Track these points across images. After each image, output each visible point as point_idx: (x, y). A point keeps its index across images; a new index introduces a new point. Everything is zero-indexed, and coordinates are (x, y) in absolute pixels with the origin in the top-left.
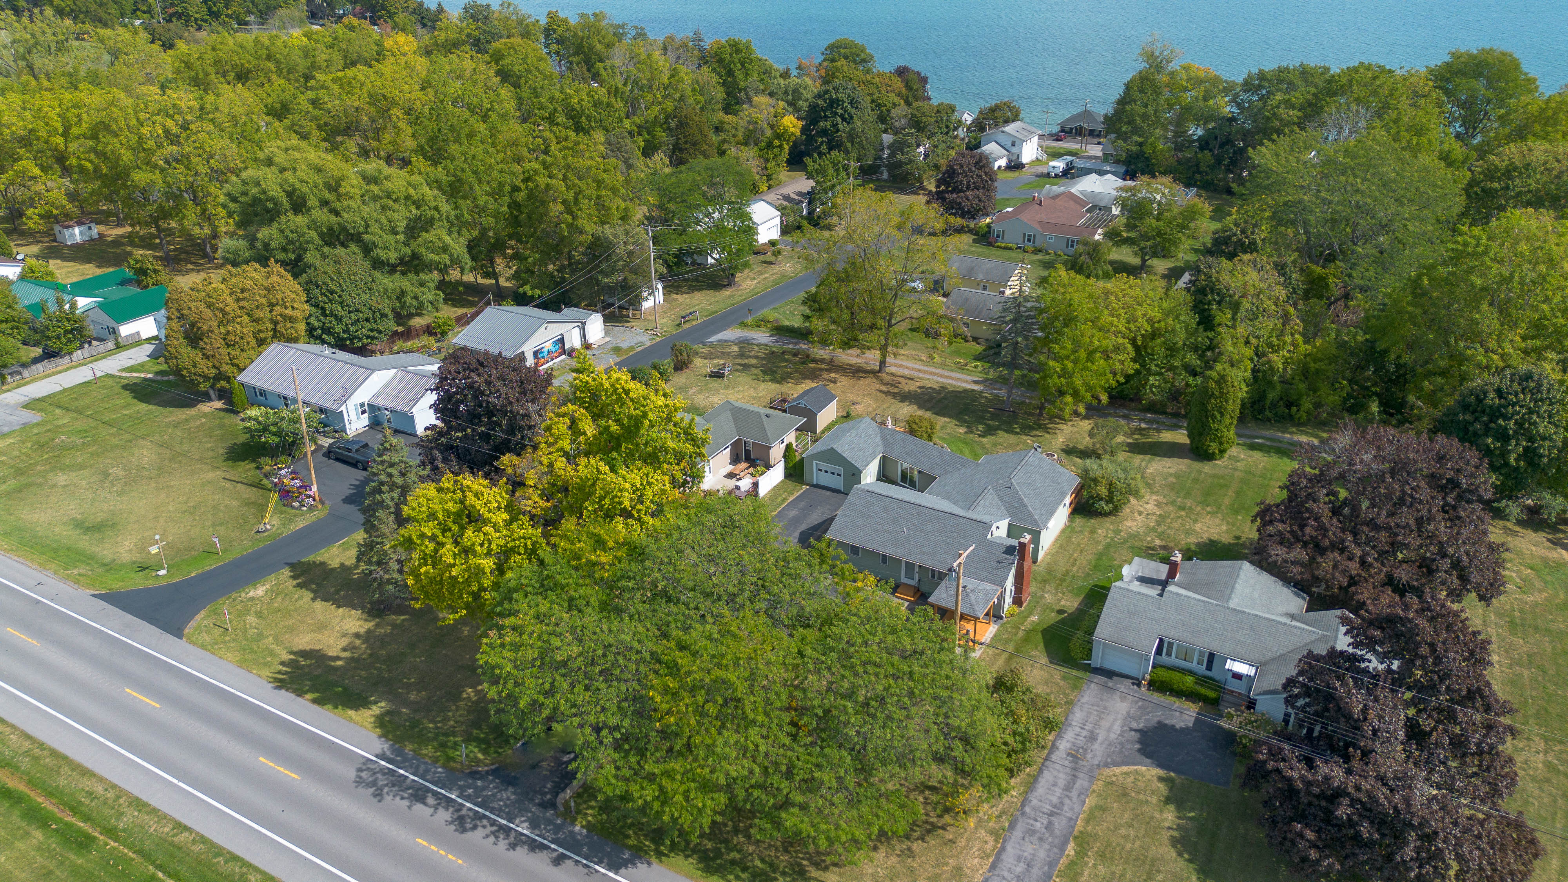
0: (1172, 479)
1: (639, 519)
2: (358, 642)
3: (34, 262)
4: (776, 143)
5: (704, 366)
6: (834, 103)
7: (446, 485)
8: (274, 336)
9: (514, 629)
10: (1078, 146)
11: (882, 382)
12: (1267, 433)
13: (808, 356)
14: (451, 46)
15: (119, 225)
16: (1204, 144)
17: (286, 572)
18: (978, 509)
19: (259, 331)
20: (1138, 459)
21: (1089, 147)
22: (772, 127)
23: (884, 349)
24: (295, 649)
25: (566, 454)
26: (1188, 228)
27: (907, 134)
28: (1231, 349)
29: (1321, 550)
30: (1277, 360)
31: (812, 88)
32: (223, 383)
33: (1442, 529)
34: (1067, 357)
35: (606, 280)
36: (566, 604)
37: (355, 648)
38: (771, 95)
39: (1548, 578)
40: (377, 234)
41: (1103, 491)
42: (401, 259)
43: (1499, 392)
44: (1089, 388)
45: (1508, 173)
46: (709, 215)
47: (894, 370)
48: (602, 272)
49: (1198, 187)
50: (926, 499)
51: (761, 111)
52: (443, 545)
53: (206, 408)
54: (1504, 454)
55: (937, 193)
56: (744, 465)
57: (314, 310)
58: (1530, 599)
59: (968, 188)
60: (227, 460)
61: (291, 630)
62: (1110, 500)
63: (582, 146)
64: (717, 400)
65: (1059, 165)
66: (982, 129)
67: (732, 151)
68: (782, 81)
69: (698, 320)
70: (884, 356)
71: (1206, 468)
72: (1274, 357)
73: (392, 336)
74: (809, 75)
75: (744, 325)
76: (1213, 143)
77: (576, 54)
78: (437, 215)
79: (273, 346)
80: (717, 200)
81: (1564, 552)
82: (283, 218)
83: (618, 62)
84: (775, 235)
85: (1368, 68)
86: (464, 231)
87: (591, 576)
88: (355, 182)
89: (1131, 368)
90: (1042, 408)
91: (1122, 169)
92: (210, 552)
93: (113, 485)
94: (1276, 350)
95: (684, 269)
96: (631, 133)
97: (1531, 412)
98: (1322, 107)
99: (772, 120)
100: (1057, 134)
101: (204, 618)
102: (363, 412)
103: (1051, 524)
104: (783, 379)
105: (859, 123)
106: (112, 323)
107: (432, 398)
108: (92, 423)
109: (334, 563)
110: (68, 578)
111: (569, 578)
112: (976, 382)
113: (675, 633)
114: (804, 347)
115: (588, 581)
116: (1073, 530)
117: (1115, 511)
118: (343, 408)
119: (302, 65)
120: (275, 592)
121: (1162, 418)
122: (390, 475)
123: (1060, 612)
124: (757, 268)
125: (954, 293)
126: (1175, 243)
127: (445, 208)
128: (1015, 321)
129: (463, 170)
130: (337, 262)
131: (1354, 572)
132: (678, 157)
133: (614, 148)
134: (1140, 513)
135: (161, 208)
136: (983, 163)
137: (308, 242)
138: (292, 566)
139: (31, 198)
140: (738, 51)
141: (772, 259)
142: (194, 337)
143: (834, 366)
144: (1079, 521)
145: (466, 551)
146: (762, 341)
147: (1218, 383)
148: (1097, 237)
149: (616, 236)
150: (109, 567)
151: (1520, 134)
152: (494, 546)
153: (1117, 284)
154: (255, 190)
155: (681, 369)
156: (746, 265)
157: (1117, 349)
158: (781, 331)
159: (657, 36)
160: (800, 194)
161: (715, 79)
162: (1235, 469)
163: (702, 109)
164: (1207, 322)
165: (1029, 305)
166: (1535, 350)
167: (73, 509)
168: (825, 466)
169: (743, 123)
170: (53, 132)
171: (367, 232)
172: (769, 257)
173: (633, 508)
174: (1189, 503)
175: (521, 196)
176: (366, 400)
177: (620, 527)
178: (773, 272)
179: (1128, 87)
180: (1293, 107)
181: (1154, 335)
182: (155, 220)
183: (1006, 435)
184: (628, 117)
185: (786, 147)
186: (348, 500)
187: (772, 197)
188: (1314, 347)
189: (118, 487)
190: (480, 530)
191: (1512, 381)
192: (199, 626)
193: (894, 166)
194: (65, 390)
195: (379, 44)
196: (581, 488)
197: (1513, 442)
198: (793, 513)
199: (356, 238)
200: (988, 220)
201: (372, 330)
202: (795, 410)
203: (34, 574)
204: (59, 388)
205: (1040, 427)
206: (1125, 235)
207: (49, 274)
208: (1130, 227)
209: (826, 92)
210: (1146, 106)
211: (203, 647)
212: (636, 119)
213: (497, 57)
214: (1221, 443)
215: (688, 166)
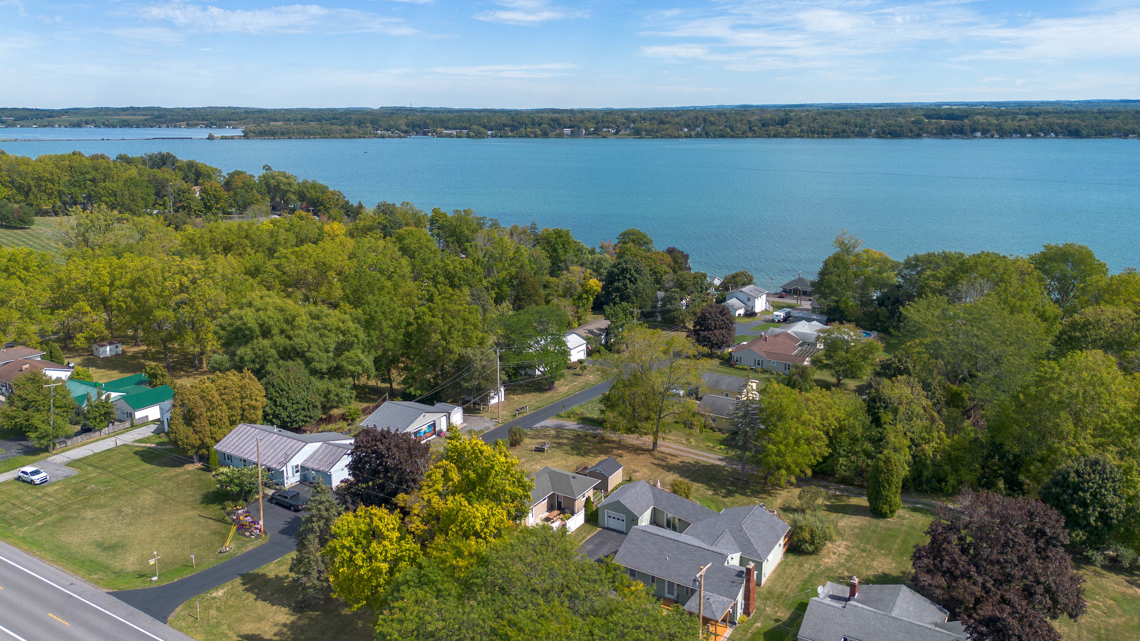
0: (857, 531)
1: (485, 538)
2: (285, 630)
3: (80, 368)
4: (585, 296)
5: (531, 444)
6: (624, 271)
7: (360, 513)
8: (242, 419)
9: (400, 609)
10: (795, 302)
11: (655, 458)
12: (925, 500)
13: (603, 438)
14: (367, 230)
15: (136, 345)
16: (881, 302)
17: (238, 580)
18: (719, 545)
19: (232, 415)
20: (834, 516)
21: (803, 302)
22: (582, 286)
23: (655, 434)
24: (242, 634)
25: (439, 494)
26: (868, 358)
27: (674, 292)
28: (894, 439)
29: (955, 578)
30: (928, 449)
31: (610, 261)
32: (204, 451)
33: (1037, 564)
34: (781, 443)
35: (466, 384)
36: (435, 594)
37: (283, 634)
38: (582, 265)
39: (1126, 607)
40: (315, 353)
41: (807, 536)
42: (329, 369)
43: (1077, 472)
44: (797, 465)
45: (1086, 325)
46: (538, 342)
47: (663, 449)
48: (463, 379)
49: (878, 331)
50: (683, 537)
51: (575, 276)
52: (355, 553)
53: (190, 467)
54: (1086, 517)
55: (695, 331)
56: (556, 512)
57: (269, 402)
58: (1113, 621)
59: (715, 328)
60: (202, 503)
61: (240, 620)
62: (812, 543)
63: (455, 297)
64: (539, 467)
65: (781, 314)
66: (727, 289)
67: (555, 301)
68: (590, 256)
69: (528, 412)
70: (656, 439)
71: (882, 523)
72: (926, 447)
73: (318, 421)
74: (608, 252)
75: (559, 416)
76: (887, 302)
77: (451, 236)
78: (356, 341)
79: (240, 425)
80: (543, 332)
81: (1138, 590)
82: (255, 341)
83: (480, 242)
84: (582, 356)
85: (988, 255)
86: (373, 352)
87: (452, 576)
88: (304, 318)
89: (826, 452)
90: (766, 478)
91: (825, 318)
92: (187, 566)
93: (124, 519)
94: (928, 442)
95: (520, 378)
96: (487, 288)
97: (1101, 487)
98: (958, 280)
99: (582, 281)
100: (780, 294)
101: (181, 610)
102: (297, 472)
103: (770, 557)
104: (585, 453)
105: (641, 284)
106: (129, 409)
107: (347, 460)
108: (113, 477)
109: (271, 575)
110: (91, 580)
111: (437, 576)
112: (720, 459)
113: (507, 616)
114: (601, 432)
115: (450, 579)
116: (787, 564)
117: (815, 552)
118: (284, 468)
119: (269, 242)
120: (230, 594)
121: (851, 488)
122: (319, 510)
123: (777, 620)
124: (570, 378)
125: (705, 398)
126: (860, 368)
127: (362, 335)
128: (745, 416)
129: (376, 312)
130: (288, 370)
131: (978, 594)
132: (518, 304)
133: (476, 298)
134: (834, 553)
135: (170, 334)
136: (725, 313)
137: (269, 357)
138: (243, 576)
139: (81, 327)
140: (560, 237)
141: (580, 372)
142: (189, 419)
143: (621, 446)
144: (791, 558)
145: (371, 558)
146: (571, 427)
147: (885, 462)
148: (805, 363)
149: (475, 355)
150: (119, 574)
151: (1097, 300)
152: (389, 555)
153: (815, 394)
154: (239, 323)
155: (515, 446)
156: (562, 376)
157: (816, 438)
158: (585, 421)
159: (506, 225)
160: (600, 329)
161: (544, 254)
162: (902, 525)
163: (535, 274)
164: (877, 421)
165: (754, 406)
166: (1101, 445)
167: (96, 535)
168: (613, 513)
169: (563, 283)
170: (103, 284)
171: (309, 351)
172: (578, 371)
173: (482, 531)
174: (868, 547)
175: (411, 329)
176: (300, 463)
177: (473, 543)
178: (580, 382)
179: (826, 263)
180: (938, 279)
181: (841, 429)
182: (164, 341)
183: (741, 497)
184: (485, 278)
185: (591, 299)
186: (283, 532)
187: (582, 331)
188: (953, 440)
189: (127, 521)
190: (380, 543)
191: (1085, 465)
192: (178, 616)
193: (665, 312)
194: (95, 454)
195: (320, 229)
196: (448, 516)
197: (1091, 508)
198: (590, 547)
199: (301, 355)
200: (730, 350)
201: (306, 416)
202: (593, 474)
203: (67, 577)
204: (91, 453)
205: (765, 492)
206: (825, 362)
207: (89, 376)
208: (829, 356)
209: (619, 264)
210: (839, 276)
211: (180, 630)
212: (490, 279)
213: (400, 239)
214: (891, 506)
215: (525, 310)
